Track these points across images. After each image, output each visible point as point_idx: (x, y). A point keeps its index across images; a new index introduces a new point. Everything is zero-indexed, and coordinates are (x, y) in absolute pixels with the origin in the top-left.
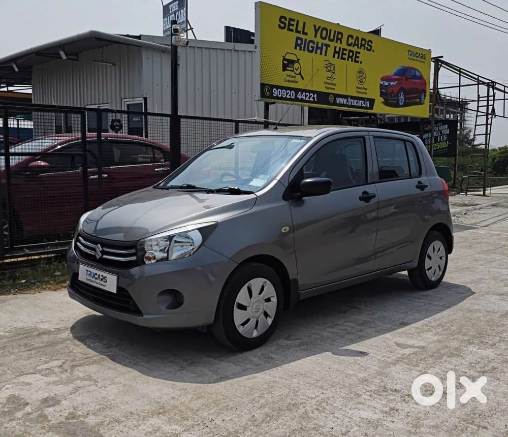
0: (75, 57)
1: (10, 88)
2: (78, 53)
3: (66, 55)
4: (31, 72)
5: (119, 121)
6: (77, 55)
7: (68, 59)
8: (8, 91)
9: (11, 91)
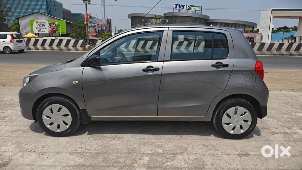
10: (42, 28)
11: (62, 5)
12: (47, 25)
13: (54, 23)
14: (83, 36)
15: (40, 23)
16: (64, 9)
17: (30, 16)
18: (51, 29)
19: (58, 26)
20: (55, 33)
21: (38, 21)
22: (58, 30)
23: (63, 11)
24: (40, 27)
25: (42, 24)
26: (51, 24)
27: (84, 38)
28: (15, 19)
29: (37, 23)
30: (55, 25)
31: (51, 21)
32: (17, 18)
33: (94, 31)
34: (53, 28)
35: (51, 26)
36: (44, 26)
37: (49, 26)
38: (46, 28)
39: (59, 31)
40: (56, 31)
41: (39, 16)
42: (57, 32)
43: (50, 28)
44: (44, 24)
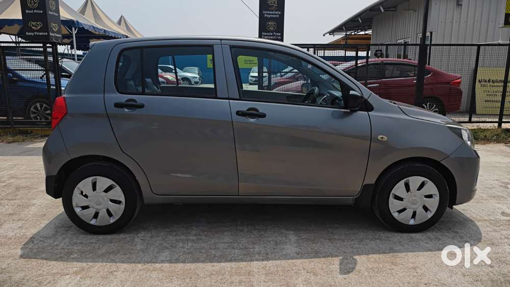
0: (395, 9)
1: (366, 32)
2: (396, 6)
3: (384, 9)
4: (372, 21)
5: (381, 51)
6: (395, 7)
7: (385, 11)
8: (365, 34)
9: (367, 34)
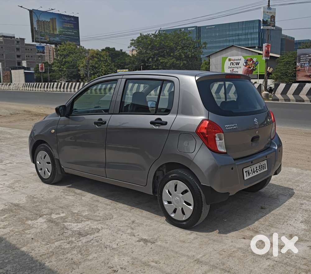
10: (236, 67)
11: (281, 30)
12: (242, 62)
13: (251, 60)
14: (291, 76)
15: (234, 60)
16: (284, 36)
17: (224, 52)
18: (246, 68)
19: (256, 64)
20: (252, 73)
21: (232, 58)
22: (256, 69)
23: (282, 39)
24: (233, 66)
25: (235, 61)
26: (247, 60)
27: (292, 79)
28: (206, 57)
29: (230, 61)
30: (253, 62)
31: (248, 56)
32: (208, 55)
33: (309, 68)
34: (249, 66)
35: (247, 63)
36: (238, 64)
37: (245, 64)
38: (240, 67)
39: (256, 71)
40: (253, 70)
41: (234, 51)
42: (254, 73)
43: (246, 66)
44: (238, 61)
